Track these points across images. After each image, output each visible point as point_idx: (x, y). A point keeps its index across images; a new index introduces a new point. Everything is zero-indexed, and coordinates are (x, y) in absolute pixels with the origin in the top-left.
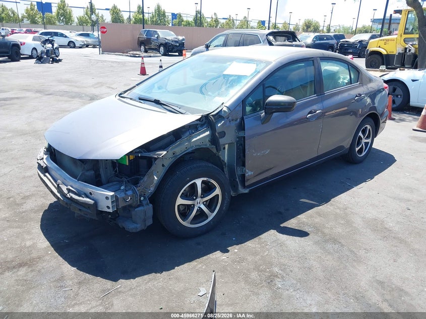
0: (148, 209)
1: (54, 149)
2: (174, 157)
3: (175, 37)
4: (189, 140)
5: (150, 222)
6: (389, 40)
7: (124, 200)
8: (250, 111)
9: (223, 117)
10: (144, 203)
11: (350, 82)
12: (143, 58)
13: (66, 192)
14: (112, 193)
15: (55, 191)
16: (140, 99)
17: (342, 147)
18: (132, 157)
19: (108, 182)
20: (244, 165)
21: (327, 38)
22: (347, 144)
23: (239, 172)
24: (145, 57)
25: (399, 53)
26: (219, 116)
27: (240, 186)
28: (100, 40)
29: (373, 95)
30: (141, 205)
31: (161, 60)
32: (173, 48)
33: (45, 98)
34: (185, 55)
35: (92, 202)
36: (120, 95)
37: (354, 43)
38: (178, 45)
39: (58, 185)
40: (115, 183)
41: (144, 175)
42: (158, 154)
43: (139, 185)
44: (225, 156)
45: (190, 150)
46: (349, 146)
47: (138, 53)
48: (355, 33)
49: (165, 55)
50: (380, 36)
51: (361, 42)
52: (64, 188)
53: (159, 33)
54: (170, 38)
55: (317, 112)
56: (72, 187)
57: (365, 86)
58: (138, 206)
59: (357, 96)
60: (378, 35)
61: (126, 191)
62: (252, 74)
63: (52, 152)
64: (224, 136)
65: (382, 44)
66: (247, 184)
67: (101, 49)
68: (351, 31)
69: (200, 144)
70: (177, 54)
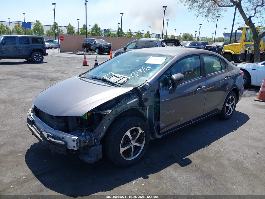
0: (100, 147)
1: (38, 109)
2: (116, 114)
3: (106, 43)
4: (126, 104)
5: (100, 157)
6: (235, 45)
7: (85, 142)
8: (163, 86)
9: (146, 89)
10: (97, 144)
11: (221, 69)
12: (85, 56)
13: (46, 136)
14: (77, 138)
15: (39, 136)
16: (93, 78)
17: (217, 109)
18: (89, 114)
19: (73, 131)
20: (159, 119)
21: (198, 44)
22: (220, 108)
23: (155, 124)
24: (87, 55)
25: (242, 53)
26: (144, 88)
27: (156, 134)
28: (59, 45)
29: (234, 77)
30: (95, 145)
31: (96, 57)
32: (104, 50)
33: (22, 79)
34: (111, 54)
35: (63, 143)
36: (80, 76)
37: (214, 47)
38: (107, 48)
39: (41, 132)
40: (78, 131)
41: (97, 126)
42: (106, 112)
43: (94, 132)
44: (147, 114)
45: (126, 109)
46: (221, 109)
47: (82, 52)
48: (214, 41)
49: (99, 54)
50: (230, 43)
51: (218, 47)
52: (45, 134)
53: (96, 40)
54: (102, 44)
55: (203, 87)
56: (50, 133)
57: (230, 72)
58: (93, 146)
59: (225, 78)
60: (228, 43)
61: (86, 136)
62: (163, 64)
63: (36, 111)
64: (147, 101)
65: (231, 48)
66: (161, 132)
67: (60, 50)
68: (211, 41)
69: (132, 106)
70: (107, 53)
